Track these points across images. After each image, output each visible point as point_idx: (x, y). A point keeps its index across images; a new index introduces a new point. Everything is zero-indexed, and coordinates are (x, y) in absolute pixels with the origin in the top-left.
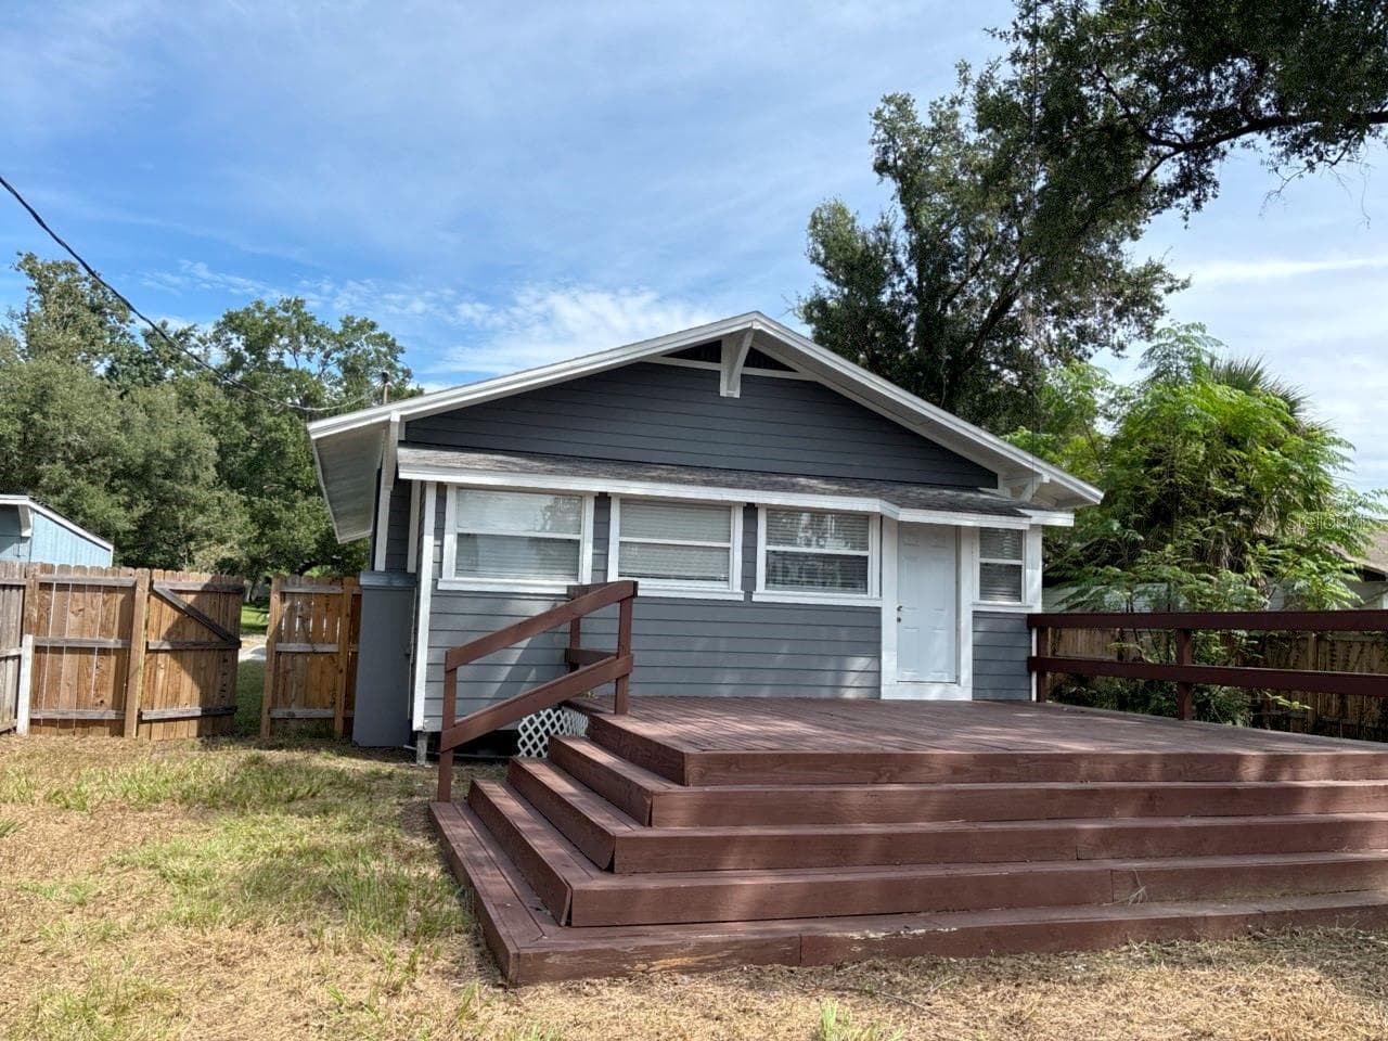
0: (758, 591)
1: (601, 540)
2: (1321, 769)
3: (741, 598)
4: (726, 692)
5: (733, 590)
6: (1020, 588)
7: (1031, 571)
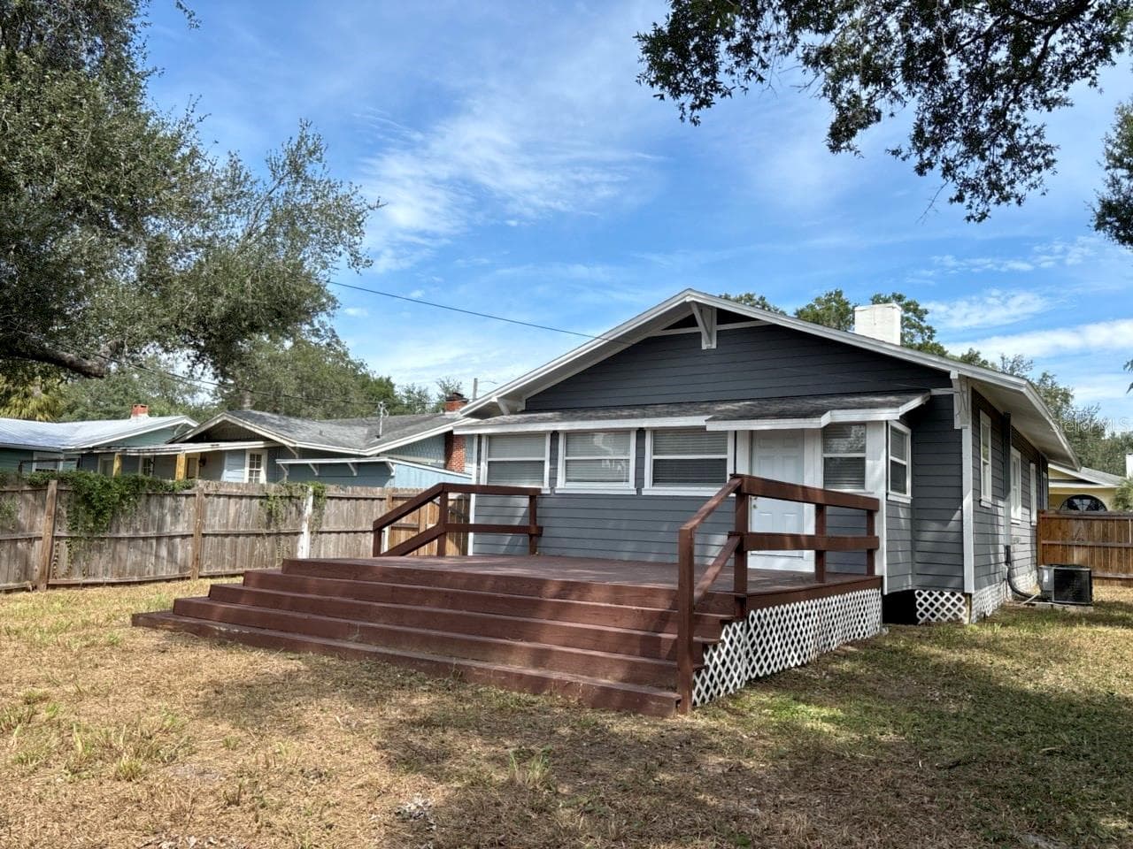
0: (645, 488)
1: (554, 460)
2: (602, 594)
3: (635, 493)
4: (626, 557)
5: (628, 488)
6: (864, 477)
7: (872, 462)
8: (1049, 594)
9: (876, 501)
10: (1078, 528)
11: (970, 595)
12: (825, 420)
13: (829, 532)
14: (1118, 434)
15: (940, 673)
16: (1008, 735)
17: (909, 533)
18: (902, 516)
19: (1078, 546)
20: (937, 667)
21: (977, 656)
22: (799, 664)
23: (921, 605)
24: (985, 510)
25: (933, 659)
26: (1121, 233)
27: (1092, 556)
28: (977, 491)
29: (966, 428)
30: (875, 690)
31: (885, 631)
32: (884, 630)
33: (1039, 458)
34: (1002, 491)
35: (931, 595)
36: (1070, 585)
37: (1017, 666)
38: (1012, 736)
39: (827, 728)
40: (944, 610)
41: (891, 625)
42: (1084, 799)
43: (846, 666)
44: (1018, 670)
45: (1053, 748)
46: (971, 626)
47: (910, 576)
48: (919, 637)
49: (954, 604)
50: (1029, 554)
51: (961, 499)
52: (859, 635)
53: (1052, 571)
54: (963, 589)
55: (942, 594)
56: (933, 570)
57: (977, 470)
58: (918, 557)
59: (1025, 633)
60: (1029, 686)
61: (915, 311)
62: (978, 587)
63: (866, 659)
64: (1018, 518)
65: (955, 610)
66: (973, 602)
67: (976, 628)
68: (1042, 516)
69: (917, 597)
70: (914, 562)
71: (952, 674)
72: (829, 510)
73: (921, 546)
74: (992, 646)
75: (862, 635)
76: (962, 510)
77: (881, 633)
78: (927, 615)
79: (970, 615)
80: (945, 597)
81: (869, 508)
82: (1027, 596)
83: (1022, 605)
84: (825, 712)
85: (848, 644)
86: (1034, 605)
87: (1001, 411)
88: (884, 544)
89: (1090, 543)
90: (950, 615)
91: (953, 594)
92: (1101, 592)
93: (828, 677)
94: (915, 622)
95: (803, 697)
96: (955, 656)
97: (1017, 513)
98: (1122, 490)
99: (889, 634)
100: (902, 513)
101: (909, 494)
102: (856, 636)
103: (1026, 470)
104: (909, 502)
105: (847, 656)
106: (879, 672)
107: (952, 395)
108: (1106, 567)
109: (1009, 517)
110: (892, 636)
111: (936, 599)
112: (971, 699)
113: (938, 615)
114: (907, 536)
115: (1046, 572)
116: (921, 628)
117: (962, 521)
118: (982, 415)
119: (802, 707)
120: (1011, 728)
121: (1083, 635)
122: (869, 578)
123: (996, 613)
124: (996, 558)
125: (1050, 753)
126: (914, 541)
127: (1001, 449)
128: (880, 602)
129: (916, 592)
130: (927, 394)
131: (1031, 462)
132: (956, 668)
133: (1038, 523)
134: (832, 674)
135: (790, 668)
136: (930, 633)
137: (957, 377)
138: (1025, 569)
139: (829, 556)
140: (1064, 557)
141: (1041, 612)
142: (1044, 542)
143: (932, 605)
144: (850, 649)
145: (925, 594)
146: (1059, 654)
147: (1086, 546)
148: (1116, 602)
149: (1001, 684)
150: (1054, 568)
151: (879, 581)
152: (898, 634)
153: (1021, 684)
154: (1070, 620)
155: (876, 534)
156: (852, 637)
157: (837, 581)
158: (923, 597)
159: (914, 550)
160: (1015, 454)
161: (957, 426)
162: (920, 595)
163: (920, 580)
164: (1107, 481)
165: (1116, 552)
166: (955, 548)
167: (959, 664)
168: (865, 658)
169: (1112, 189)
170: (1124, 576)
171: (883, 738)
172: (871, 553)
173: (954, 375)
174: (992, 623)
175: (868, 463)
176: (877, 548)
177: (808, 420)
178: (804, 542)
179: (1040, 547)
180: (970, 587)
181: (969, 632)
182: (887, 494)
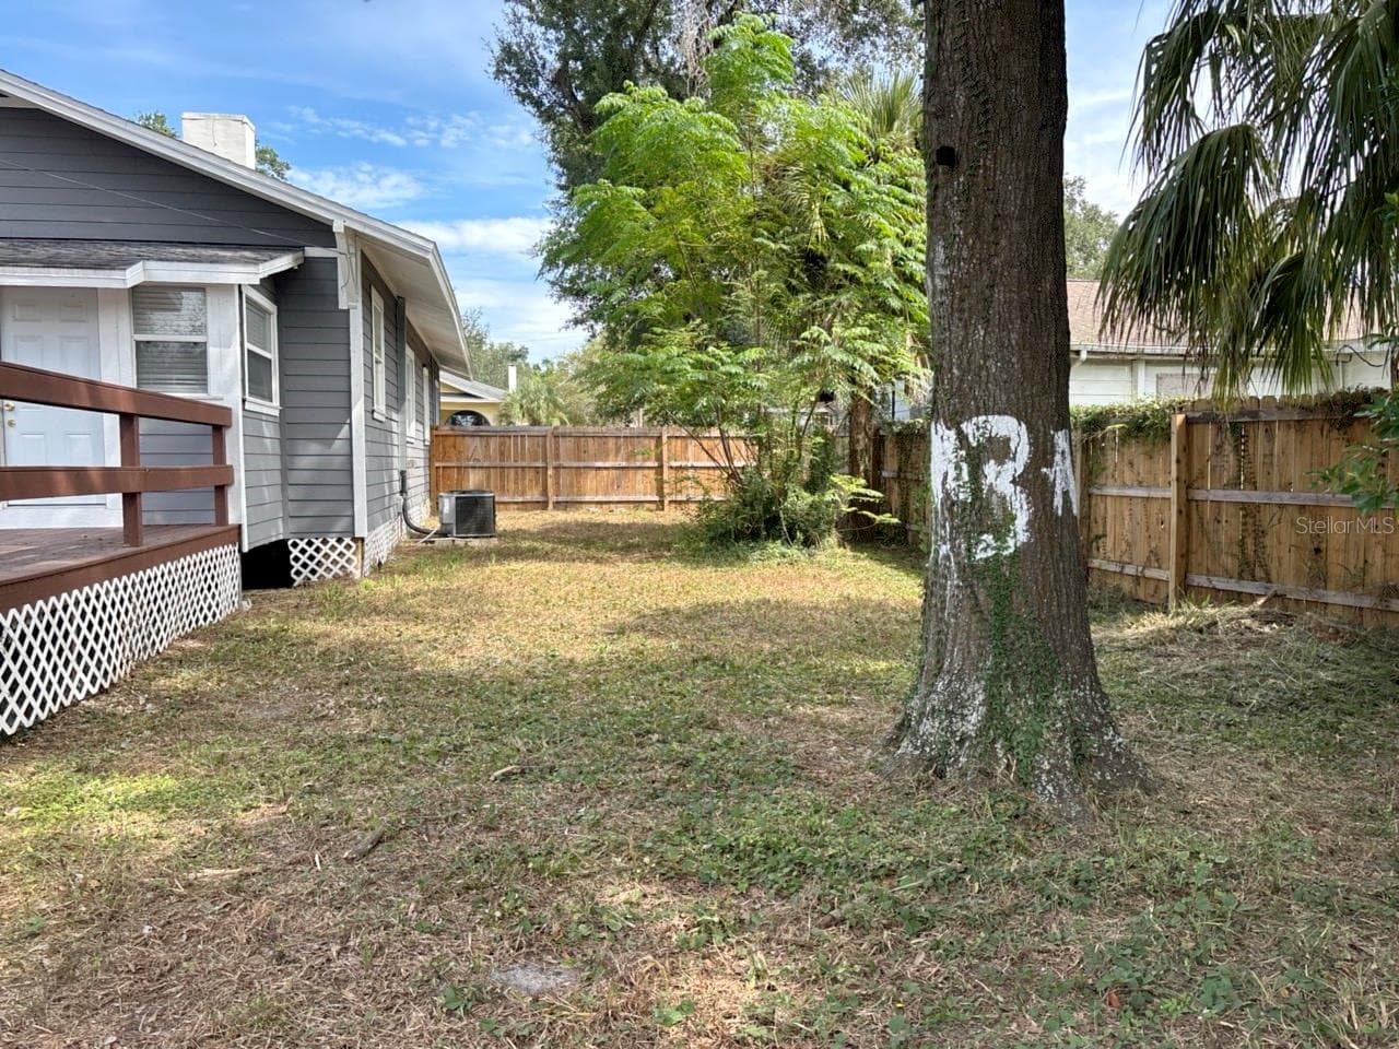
6: (206, 374)
7: (217, 350)
8: (449, 528)
9: (227, 411)
10: (474, 445)
11: (363, 540)
12: (134, 276)
13: (145, 462)
14: (496, 347)
15: (331, 665)
16: (441, 754)
17: (278, 458)
18: (267, 434)
19: (474, 467)
20: (326, 654)
21: (378, 628)
22: (94, 691)
23: (297, 559)
24: (378, 425)
25: (319, 643)
26: (521, 89)
27: (488, 478)
28: (370, 397)
29: (355, 308)
30: (233, 716)
31: (247, 605)
32: (245, 603)
33: (432, 363)
34: (397, 400)
35: (310, 544)
36: (473, 514)
37: (433, 633)
38: (446, 755)
39: (143, 824)
40: (327, 563)
41: (254, 592)
42: (574, 858)
43: (183, 679)
44: (436, 640)
45: (509, 768)
46: (365, 581)
47: (280, 522)
48: (296, 607)
49: (341, 554)
50: (422, 480)
51: (349, 408)
52: (205, 618)
53: (453, 500)
54: (353, 533)
55: (325, 542)
56: (314, 509)
57: (369, 369)
58: (292, 493)
59: (434, 583)
60: (454, 664)
61: (272, 163)
62: (371, 527)
63: (216, 661)
64: (413, 434)
65: (342, 562)
66: (366, 548)
67: (372, 583)
68: (435, 433)
69: (291, 548)
70: (286, 501)
71: (350, 664)
72: (143, 425)
73: (295, 477)
74: (395, 609)
75: (210, 619)
76: (350, 424)
77: (239, 610)
78: (306, 572)
79: (362, 566)
80: (329, 545)
81: (217, 424)
82: (424, 532)
83: (420, 543)
84: (141, 786)
85: (187, 637)
86: (432, 542)
87: (395, 293)
88: (240, 476)
89: (486, 464)
90: (336, 569)
91: (340, 541)
92: (505, 520)
93: (149, 706)
94: (289, 583)
95: (96, 761)
96: (350, 631)
97: (412, 429)
98: (506, 405)
99: (252, 609)
100: (269, 430)
101: (276, 402)
102: (201, 622)
103: (419, 375)
104: (277, 413)
105: (185, 660)
106: (239, 680)
107: (336, 258)
108: (503, 490)
109: (404, 434)
110: (259, 613)
111: (318, 550)
112: (383, 703)
113: (320, 571)
114: (276, 463)
115: (446, 501)
116: (299, 592)
117: (350, 439)
118: (374, 293)
119: (93, 784)
120: (443, 742)
121: (498, 575)
122: (220, 529)
123: (392, 557)
124: (391, 488)
125: (506, 777)
126: (286, 470)
127: (393, 344)
128: (238, 564)
129: (290, 543)
130: (300, 254)
131: (424, 366)
132: (353, 652)
133: (432, 442)
134: (156, 698)
135: (75, 703)
136: (312, 598)
137: (342, 231)
138: (419, 499)
139: (147, 501)
140: (459, 481)
141: (443, 551)
142: (437, 464)
143: (311, 558)
144: (191, 644)
145: (302, 544)
146: (477, 609)
147: (481, 467)
148: (519, 530)
149: (418, 668)
150: (455, 495)
151: (236, 531)
152: (266, 606)
153: (443, 662)
154: (478, 558)
155: (228, 463)
156: (194, 625)
157: (165, 539)
158: (299, 548)
159: (285, 484)
160: (410, 353)
161: (342, 306)
162: (295, 545)
163: (294, 525)
164: (491, 395)
165: (512, 472)
166: (341, 478)
167: (357, 645)
168: (214, 659)
169: (512, 27)
170: (520, 499)
171: (250, 819)
172: (221, 490)
173: (338, 227)
174: (392, 574)
175: (212, 352)
176: (232, 483)
177: (101, 274)
178: (96, 479)
179: (434, 471)
180: (361, 530)
181: (364, 592)
182: (244, 401)
